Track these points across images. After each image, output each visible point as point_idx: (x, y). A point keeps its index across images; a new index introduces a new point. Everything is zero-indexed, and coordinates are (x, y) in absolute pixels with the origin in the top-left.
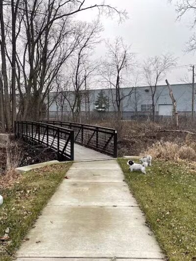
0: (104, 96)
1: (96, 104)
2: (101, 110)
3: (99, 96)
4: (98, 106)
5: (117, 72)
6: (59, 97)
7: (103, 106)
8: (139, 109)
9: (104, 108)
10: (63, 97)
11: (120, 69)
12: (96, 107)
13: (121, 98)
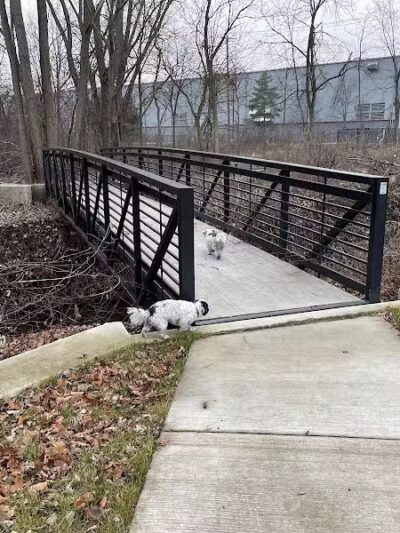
0: (270, 85)
1: (252, 108)
2: (262, 119)
3: (258, 87)
4: (255, 112)
5: (309, 15)
6: (166, 88)
7: (268, 111)
8: (351, 115)
9: (269, 115)
10: (176, 90)
11: (318, 7)
12: (251, 112)
13: (318, 83)
